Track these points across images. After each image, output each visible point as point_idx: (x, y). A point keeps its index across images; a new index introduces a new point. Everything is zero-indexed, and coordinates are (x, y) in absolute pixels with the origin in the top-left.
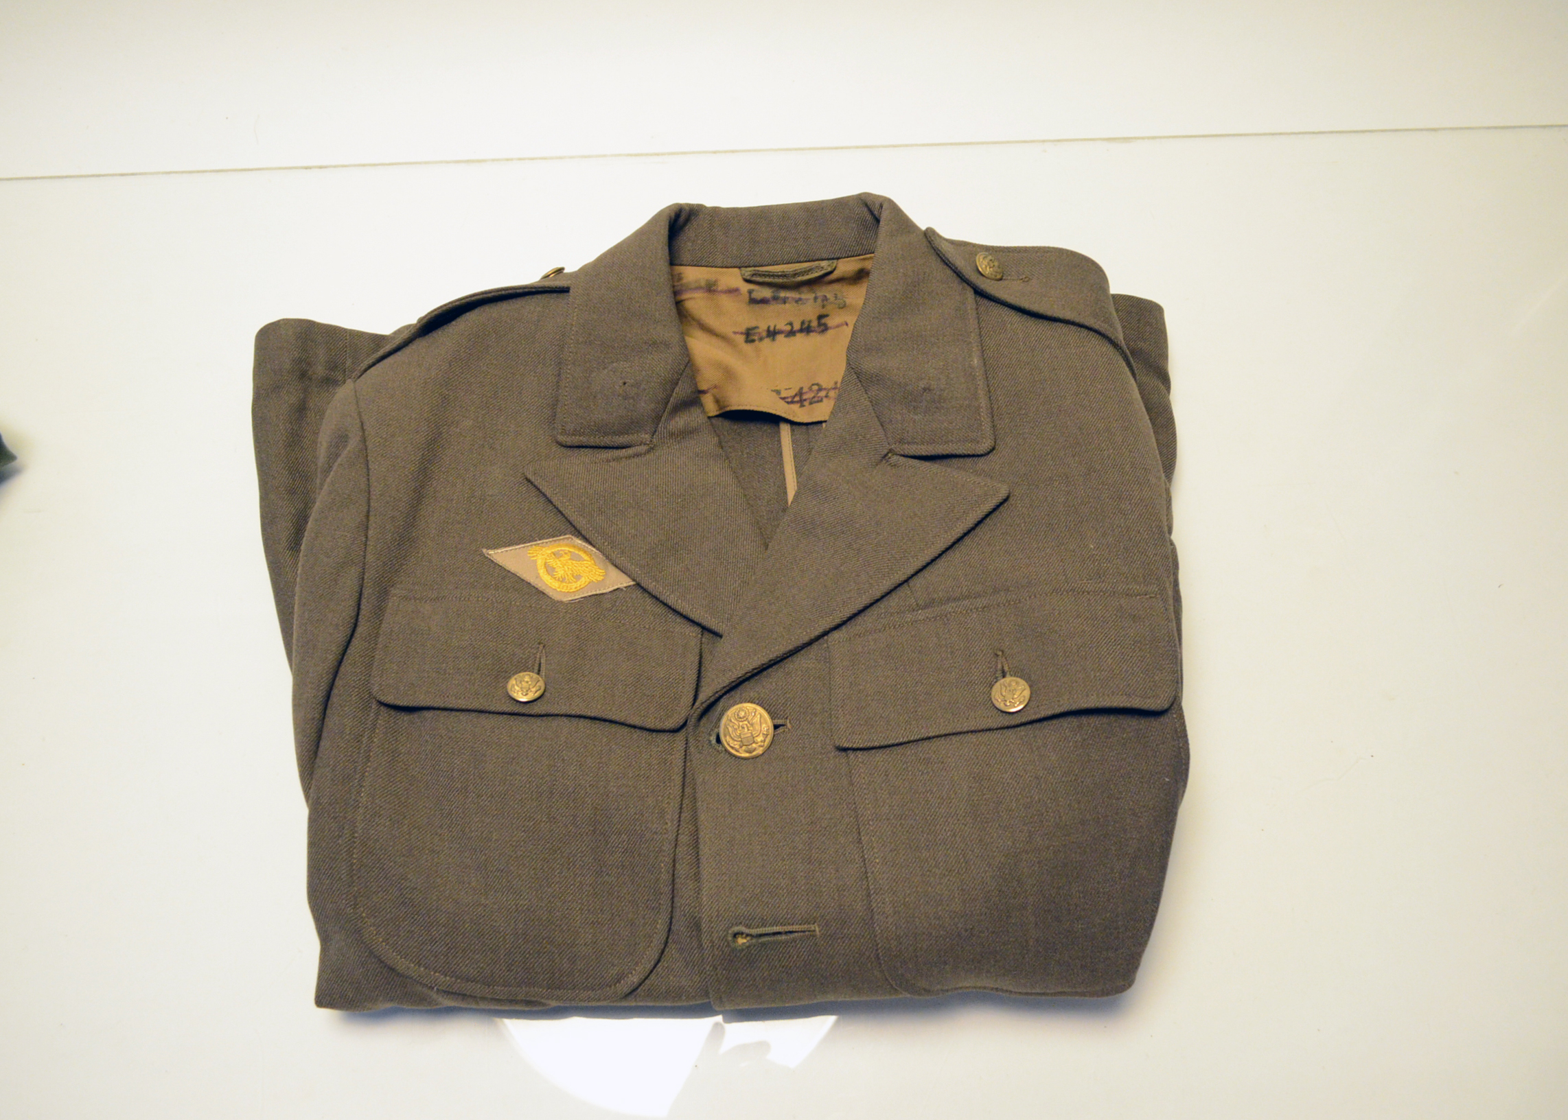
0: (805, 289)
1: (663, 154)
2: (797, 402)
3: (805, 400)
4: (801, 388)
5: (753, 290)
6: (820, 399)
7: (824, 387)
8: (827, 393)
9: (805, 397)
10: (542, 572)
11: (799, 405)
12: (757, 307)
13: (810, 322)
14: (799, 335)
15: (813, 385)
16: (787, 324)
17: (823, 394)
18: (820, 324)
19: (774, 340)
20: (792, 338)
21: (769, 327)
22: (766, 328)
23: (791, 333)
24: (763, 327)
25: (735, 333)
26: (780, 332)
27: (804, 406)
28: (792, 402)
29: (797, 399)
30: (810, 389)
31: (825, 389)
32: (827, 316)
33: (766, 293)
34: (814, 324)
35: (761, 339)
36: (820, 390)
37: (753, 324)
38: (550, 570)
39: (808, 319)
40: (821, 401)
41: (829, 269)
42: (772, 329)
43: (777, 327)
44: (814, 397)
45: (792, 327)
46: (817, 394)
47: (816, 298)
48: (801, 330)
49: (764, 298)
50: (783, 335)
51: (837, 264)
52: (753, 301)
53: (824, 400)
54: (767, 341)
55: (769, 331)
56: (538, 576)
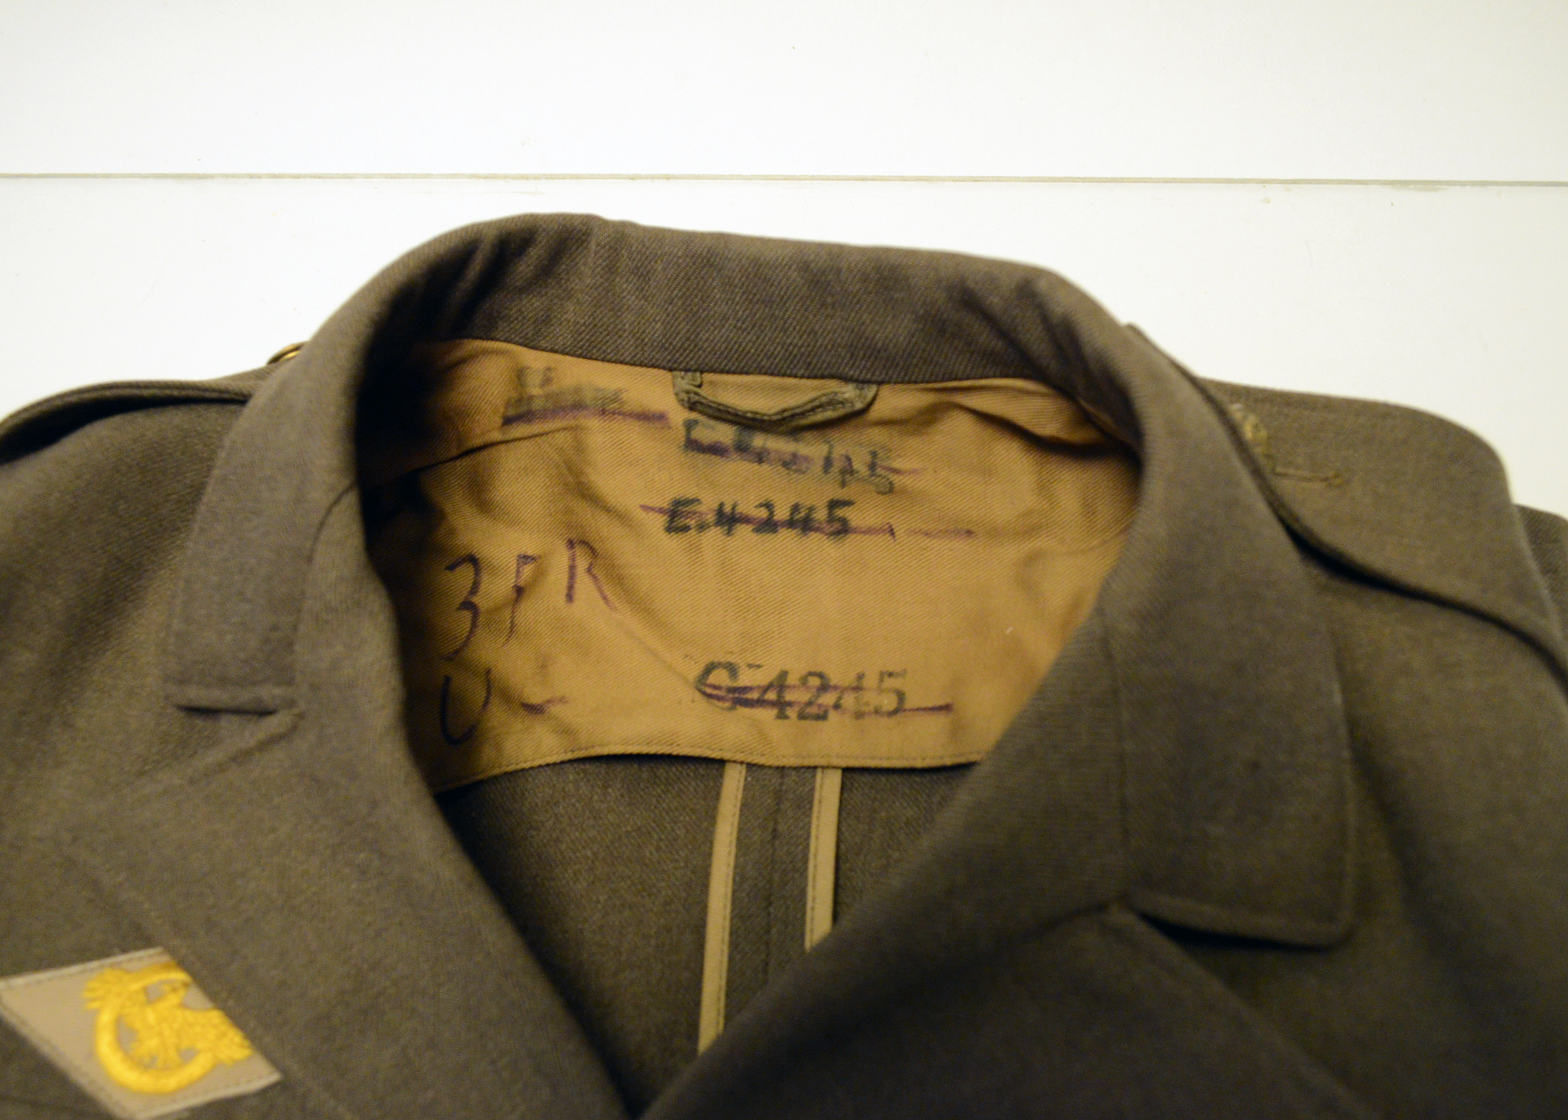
0: (809, 436)
1: (537, 177)
2: (772, 704)
3: (790, 704)
4: (783, 675)
5: (696, 422)
6: (821, 713)
7: (832, 683)
8: (840, 698)
9: (789, 696)
10: (105, 1046)
11: (774, 712)
12: (701, 458)
13: (811, 509)
14: (785, 535)
15: (811, 674)
16: (761, 505)
17: (828, 699)
18: (831, 519)
19: (729, 532)
20: (769, 537)
21: (722, 505)
22: (715, 506)
23: (768, 526)
24: (708, 506)
25: (646, 508)
26: (746, 520)
27: (786, 717)
28: (760, 703)
29: (771, 696)
30: (804, 680)
31: (835, 688)
32: (847, 503)
33: (724, 434)
34: (821, 514)
35: (702, 527)
36: (824, 687)
37: (689, 492)
38: (125, 1036)
39: (808, 503)
40: (822, 717)
41: (859, 406)
42: (727, 509)
43: (739, 509)
44: (810, 704)
45: (771, 514)
46: (818, 696)
47: (828, 463)
48: (790, 524)
49: (716, 443)
50: (750, 527)
51: (878, 391)
52: (693, 445)
53: (833, 715)
54: (714, 535)
55: (720, 512)
56: (91, 1054)
